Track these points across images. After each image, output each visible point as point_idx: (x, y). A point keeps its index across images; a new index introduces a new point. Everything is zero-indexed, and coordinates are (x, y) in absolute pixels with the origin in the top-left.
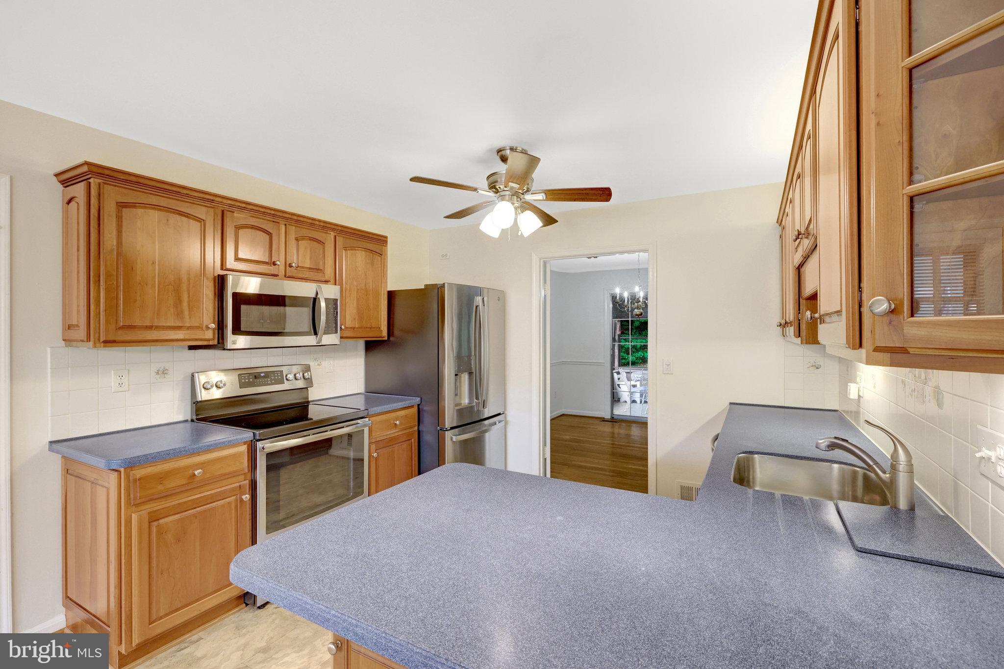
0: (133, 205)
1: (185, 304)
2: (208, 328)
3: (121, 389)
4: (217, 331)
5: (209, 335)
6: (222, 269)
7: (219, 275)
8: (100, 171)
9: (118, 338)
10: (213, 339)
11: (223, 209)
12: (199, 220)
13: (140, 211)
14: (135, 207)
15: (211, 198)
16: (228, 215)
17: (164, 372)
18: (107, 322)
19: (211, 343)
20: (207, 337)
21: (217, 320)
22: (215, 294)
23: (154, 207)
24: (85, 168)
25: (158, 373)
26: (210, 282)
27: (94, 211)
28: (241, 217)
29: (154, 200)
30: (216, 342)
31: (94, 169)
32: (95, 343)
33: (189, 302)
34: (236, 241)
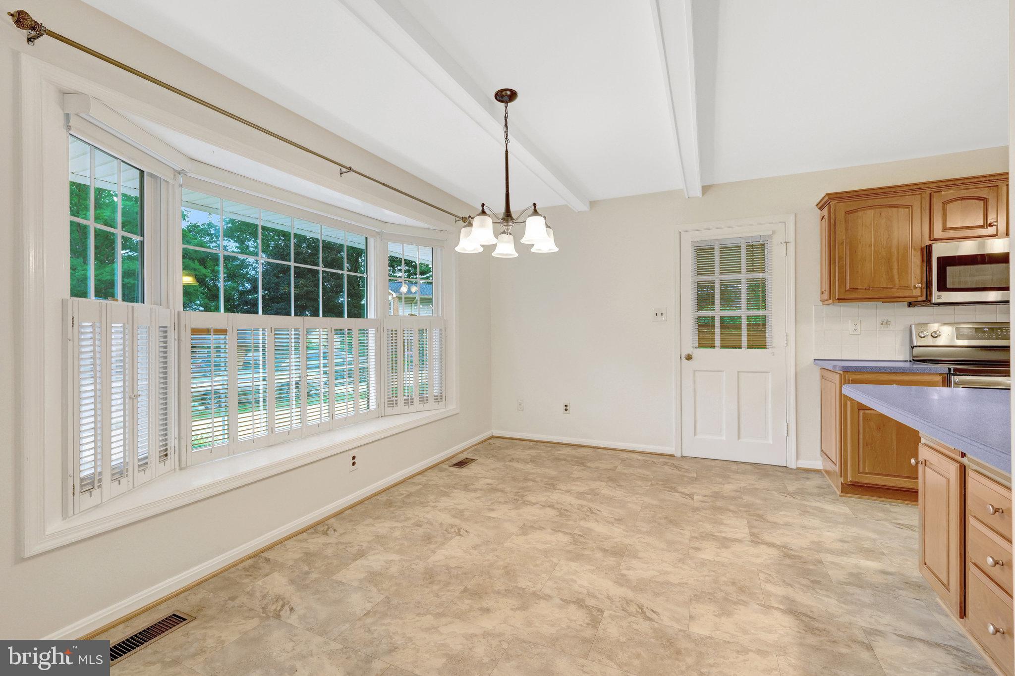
0: (856, 211)
1: (895, 271)
2: (915, 288)
3: (856, 333)
4: (925, 289)
5: (917, 293)
6: (930, 240)
7: (926, 246)
8: (835, 196)
9: (846, 297)
10: (921, 296)
11: (930, 192)
12: (907, 207)
13: (860, 214)
14: (857, 211)
15: (918, 187)
16: (935, 195)
17: (887, 323)
18: (840, 287)
19: (920, 299)
20: (914, 294)
21: (925, 280)
22: (923, 261)
23: (871, 207)
24: (827, 198)
25: (882, 324)
26: (917, 252)
27: (832, 221)
28: (948, 194)
29: (870, 203)
30: (924, 298)
31: (832, 196)
32: (833, 300)
33: (898, 269)
34: (944, 214)
